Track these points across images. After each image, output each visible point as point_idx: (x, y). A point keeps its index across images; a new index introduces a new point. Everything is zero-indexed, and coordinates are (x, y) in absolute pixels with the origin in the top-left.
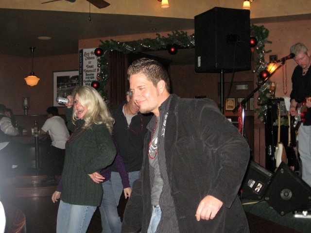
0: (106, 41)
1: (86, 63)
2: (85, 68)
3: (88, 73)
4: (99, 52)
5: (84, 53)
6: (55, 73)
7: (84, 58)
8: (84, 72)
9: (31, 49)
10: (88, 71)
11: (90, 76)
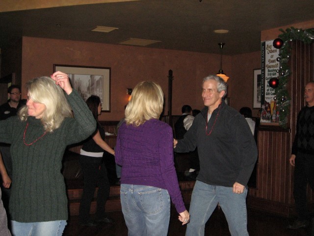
0: (287, 30)
1: (268, 57)
2: (267, 63)
3: (270, 69)
4: (278, 43)
5: (266, 46)
6: (255, 71)
7: (266, 51)
8: (266, 68)
9: (220, 44)
10: (270, 67)
11: (272, 73)
